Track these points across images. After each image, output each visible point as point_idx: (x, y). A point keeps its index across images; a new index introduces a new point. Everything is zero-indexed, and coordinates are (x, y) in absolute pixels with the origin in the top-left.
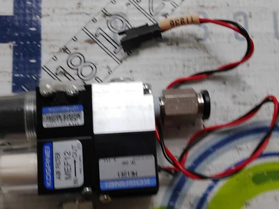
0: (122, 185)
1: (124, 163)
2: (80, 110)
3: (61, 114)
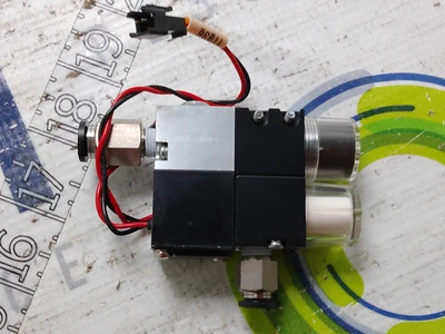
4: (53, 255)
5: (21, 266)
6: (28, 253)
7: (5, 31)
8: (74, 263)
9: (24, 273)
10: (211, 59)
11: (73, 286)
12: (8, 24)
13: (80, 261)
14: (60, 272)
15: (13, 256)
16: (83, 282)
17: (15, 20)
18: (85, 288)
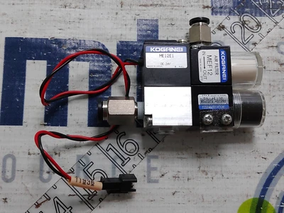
0: (171, 49)
2: (201, 105)
3: (216, 103)
4: (146, 159)
5: (126, 156)
6: (132, 151)
7: (169, 23)
8: (155, 169)
9: (126, 161)
10: (276, 88)
11: (150, 181)
12: (172, 19)
13: (158, 169)
14: (146, 170)
15: (124, 149)
16: (156, 181)
17: (177, 19)
18: (156, 185)
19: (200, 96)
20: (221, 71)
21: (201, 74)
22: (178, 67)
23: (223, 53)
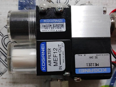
1: (91, 57)
3: (51, 24)
19: (64, 29)
20: (45, 52)
21: (63, 49)
22: (83, 55)
23: (43, 69)
